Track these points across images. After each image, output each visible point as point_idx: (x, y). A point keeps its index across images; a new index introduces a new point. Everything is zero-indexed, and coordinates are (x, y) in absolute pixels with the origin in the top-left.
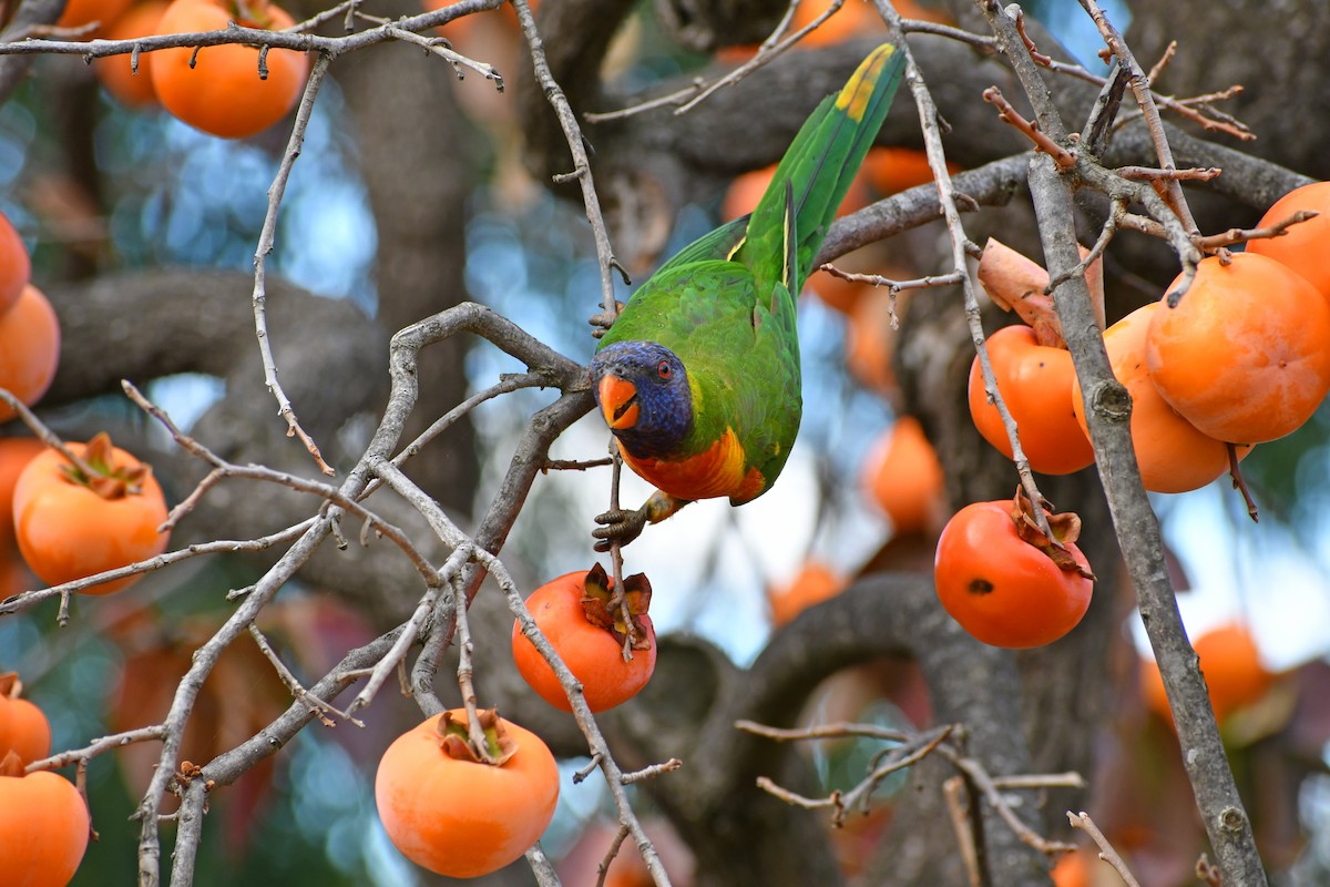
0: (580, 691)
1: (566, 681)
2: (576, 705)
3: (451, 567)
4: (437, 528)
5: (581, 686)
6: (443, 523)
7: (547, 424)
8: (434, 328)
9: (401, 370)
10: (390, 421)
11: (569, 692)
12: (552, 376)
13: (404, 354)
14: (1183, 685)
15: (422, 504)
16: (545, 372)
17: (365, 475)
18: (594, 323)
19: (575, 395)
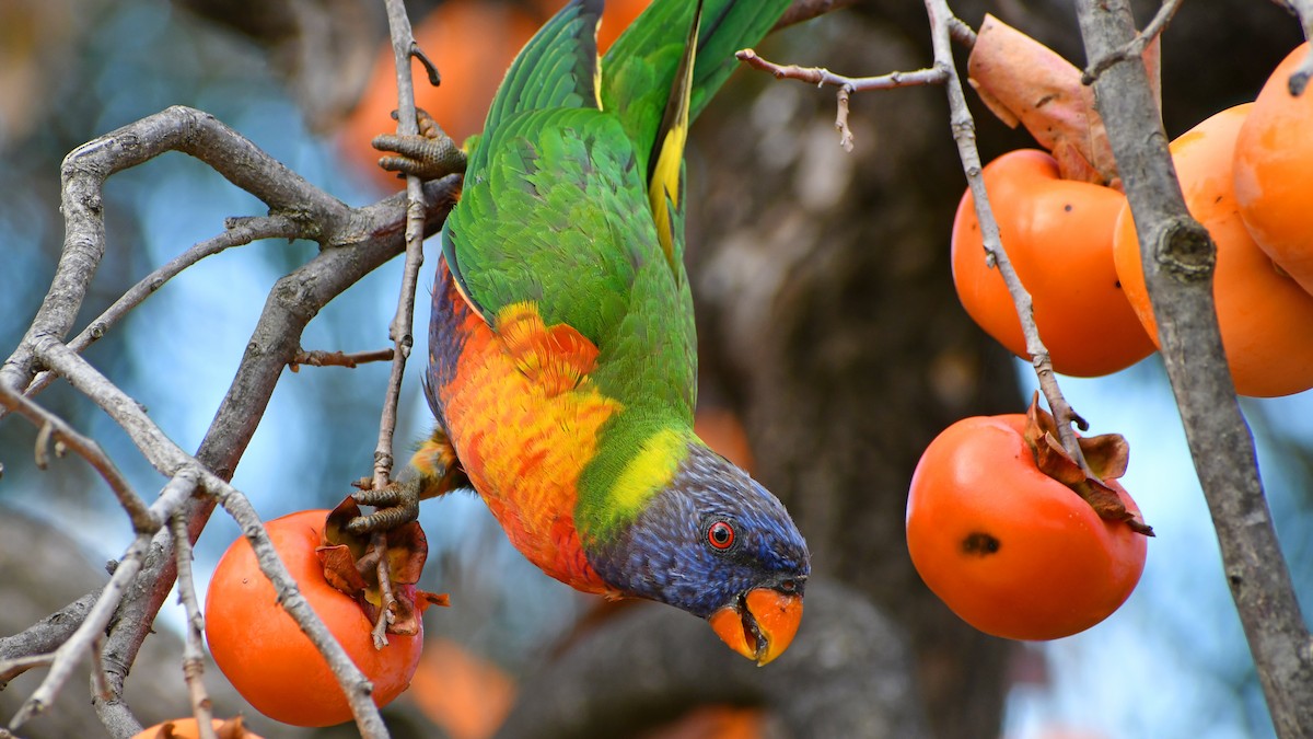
0: (367, 693)
1: (347, 678)
2: (362, 714)
3: (167, 502)
4: (143, 445)
5: (369, 685)
6: (153, 436)
7: (299, 294)
8: (129, 144)
9: (80, 207)
10: (64, 284)
11: (351, 694)
12: (306, 222)
13: (83, 184)
14: (1293, 685)
15: (120, 408)
16: (296, 215)
17: (29, 364)
18: (382, 148)
19: (341, 251)
